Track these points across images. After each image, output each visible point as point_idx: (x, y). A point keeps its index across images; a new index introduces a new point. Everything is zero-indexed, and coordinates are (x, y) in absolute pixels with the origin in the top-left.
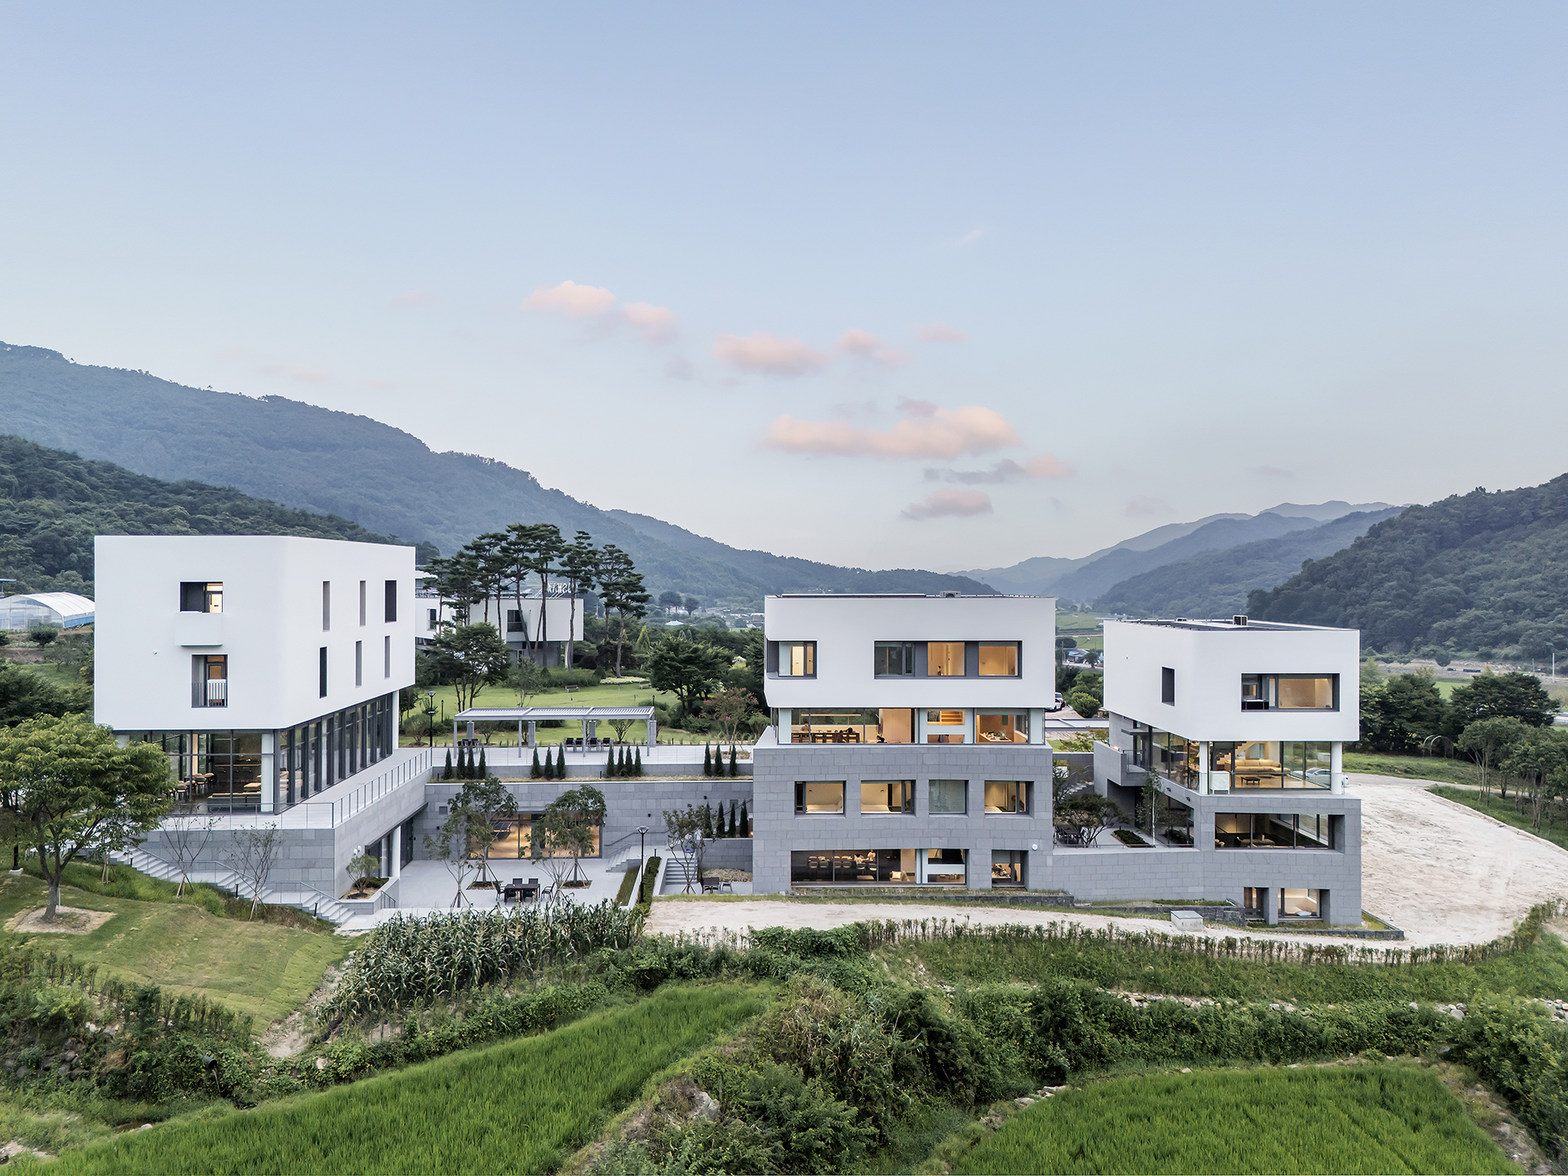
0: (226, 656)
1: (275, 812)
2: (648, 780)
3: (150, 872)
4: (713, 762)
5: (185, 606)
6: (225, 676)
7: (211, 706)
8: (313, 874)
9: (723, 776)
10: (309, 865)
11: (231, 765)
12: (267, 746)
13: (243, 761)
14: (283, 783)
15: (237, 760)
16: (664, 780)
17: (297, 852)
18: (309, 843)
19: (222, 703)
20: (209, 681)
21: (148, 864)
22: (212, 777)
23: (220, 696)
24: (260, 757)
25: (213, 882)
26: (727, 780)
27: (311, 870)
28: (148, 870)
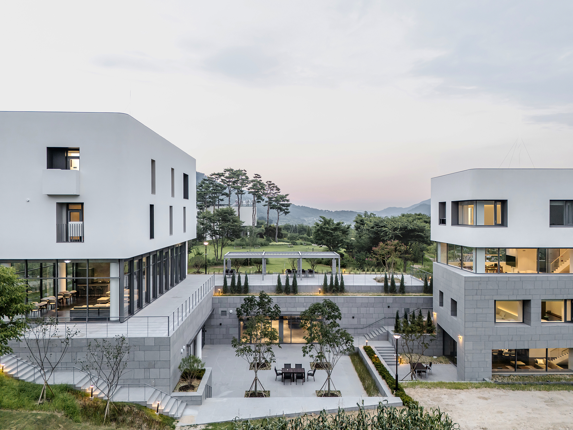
0: (82, 204)
1: (121, 320)
2: (350, 295)
3: (19, 375)
4: (389, 284)
5: (51, 165)
6: (82, 219)
7: (71, 241)
8: (154, 372)
9: (396, 293)
10: (151, 365)
11: (87, 285)
12: (114, 271)
13: (97, 283)
14: (126, 297)
15: (92, 282)
16: (359, 295)
17: (140, 355)
18: (149, 348)
19: (80, 239)
20: (69, 223)
21: (17, 367)
22: (75, 293)
23: (78, 234)
24: (109, 279)
25: (72, 383)
26: (400, 296)
27: (151, 370)
28: (17, 373)
